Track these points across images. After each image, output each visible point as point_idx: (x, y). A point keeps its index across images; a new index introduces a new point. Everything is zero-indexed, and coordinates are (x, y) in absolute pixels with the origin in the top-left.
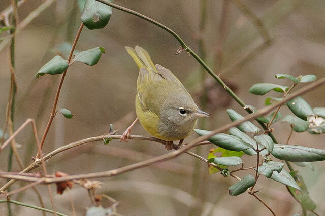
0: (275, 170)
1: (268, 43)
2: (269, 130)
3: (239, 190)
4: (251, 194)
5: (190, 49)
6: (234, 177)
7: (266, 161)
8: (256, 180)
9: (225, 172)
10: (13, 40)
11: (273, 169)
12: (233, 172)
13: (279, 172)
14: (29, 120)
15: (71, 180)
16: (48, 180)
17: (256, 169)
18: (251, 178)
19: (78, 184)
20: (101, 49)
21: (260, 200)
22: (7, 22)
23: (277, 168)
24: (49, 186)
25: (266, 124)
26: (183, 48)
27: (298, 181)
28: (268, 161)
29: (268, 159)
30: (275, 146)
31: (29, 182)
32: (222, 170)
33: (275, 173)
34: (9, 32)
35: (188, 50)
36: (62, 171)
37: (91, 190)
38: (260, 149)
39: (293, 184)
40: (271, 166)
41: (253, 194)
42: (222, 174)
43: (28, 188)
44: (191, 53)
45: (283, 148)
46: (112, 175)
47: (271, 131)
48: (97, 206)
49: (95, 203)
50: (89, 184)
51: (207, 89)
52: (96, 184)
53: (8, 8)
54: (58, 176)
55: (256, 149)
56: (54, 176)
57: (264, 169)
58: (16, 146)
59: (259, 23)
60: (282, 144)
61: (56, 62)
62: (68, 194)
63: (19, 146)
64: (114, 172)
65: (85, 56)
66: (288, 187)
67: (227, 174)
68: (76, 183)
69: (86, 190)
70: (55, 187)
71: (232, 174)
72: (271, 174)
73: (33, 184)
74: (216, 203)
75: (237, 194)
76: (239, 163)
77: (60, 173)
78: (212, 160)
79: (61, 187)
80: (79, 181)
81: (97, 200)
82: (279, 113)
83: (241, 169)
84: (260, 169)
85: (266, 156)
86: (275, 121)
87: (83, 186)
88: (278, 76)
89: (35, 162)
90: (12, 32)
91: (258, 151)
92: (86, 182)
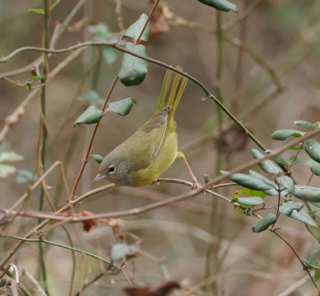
0: (294, 209)
1: (280, 90)
2: (289, 172)
3: (262, 227)
4: (272, 231)
5: (214, 97)
6: (256, 216)
7: (285, 201)
8: (277, 218)
9: (248, 211)
10: (44, 88)
11: (293, 208)
12: (255, 211)
13: (298, 211)
14: (57, 163)
15: (96, 219)
16: (75, 219)
17: (277, 208)
18: (272, 216)
19: (103, 222)
20: (132, 99)
21: (280, 237)
22: (38, 72)
23: (296, 207)
24: (77, 225)
25: (286, 167)
26: (207, 96)
27: (317, 221)
28: (288, 201)
29: (287, 199)
30: (296, 186)
31: (59, 221)
32: (244, 209)
33: (295, 212)
34: (40, 81)
35: (212, 98)
36: (89, 210)
37: (115, 228)
38: (281, 189)
39: (311, 222)
40: (291, 206)
41: (274, 231)
42: (245, 213)
43: (57, 227)
44: (215, 101)
45: (303, 189)
46: (135, 214)
47: (291, 173)
48: (122, 243)
49: (119, 240)
50: (113, 222)
51: (223, 134)
52: (120, 222)
53: (39, 59)
54: (84, 215)
55: (278, 189)
56: (80, 214)
57: (285, 208)
58: (47, 187)
59: (272, 73)
60: (302, 185)
61: (92, 112)
62: (95, 232)
63: (49, 187)
64: (137, 210)
65: (117, 106)
66: (306, 225)
67: (249, 213)
68: (101, 222)
69: (111, 228)
70: (81, 225)
71: (254, 213)
72: (291, 212)
73: (62, 222)
74: (232, 240)
75: (259, 231)
76: (260, 202)
77: (87, 212)
78: (235, 200)
79: (88, 225)
80: (104, 220)
81: (121, 238)
82: (299, 156)
83: (263, 208)
84: (281, 208)
85: (286, 196)
86: (295, 164)
87: (108, 224)
88: (295, 123)
89: (69, 204)
90: (43, 81)
91: (279, 191)
92: (110, 220)
